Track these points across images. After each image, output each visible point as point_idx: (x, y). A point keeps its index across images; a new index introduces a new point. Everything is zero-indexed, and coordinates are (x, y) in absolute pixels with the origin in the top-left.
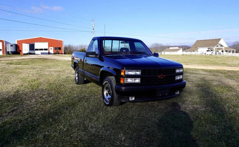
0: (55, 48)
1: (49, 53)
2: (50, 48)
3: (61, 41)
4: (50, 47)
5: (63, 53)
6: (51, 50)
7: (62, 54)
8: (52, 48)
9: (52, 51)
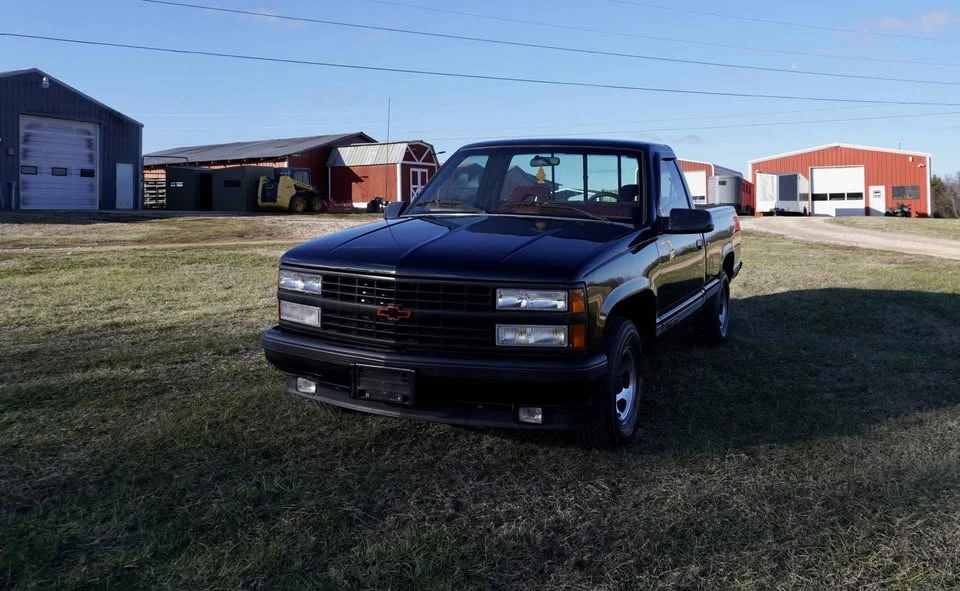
0: (893, 188)
1: (868, 211)
2: (872, 189)
3: (921, 159)
4: (873, 184)
5: (929, 212)
6: (877, 199)
7: (924, 215)
8: (882, 189)
9: (879, 204)
